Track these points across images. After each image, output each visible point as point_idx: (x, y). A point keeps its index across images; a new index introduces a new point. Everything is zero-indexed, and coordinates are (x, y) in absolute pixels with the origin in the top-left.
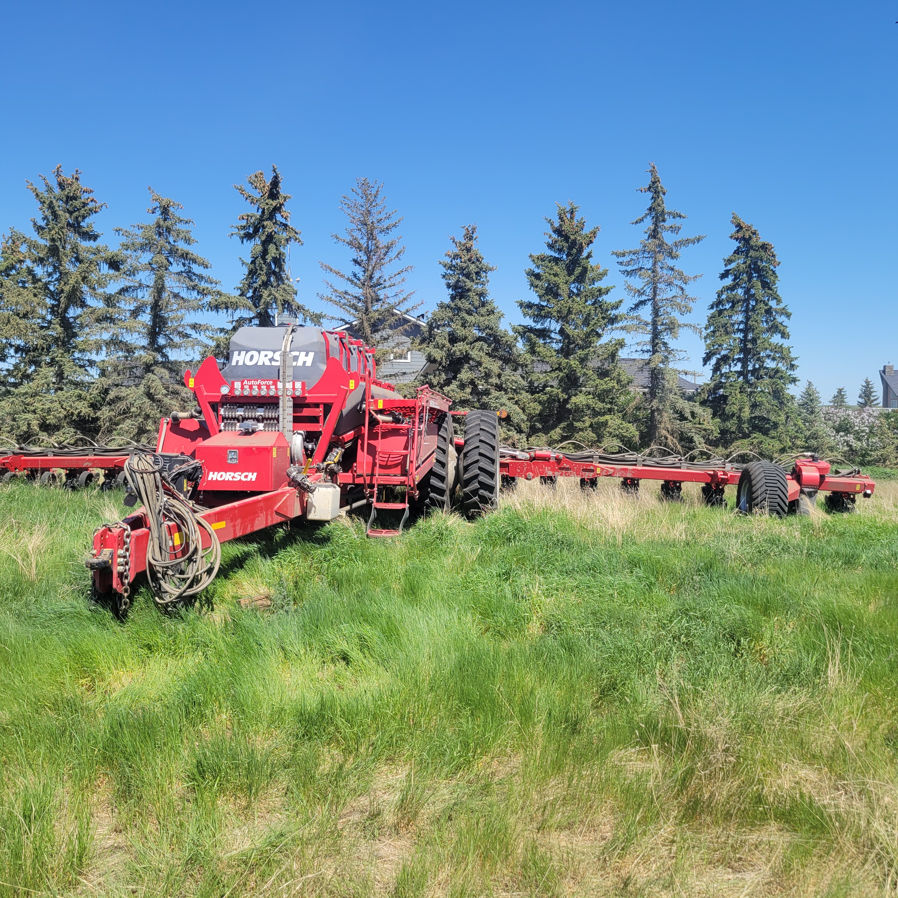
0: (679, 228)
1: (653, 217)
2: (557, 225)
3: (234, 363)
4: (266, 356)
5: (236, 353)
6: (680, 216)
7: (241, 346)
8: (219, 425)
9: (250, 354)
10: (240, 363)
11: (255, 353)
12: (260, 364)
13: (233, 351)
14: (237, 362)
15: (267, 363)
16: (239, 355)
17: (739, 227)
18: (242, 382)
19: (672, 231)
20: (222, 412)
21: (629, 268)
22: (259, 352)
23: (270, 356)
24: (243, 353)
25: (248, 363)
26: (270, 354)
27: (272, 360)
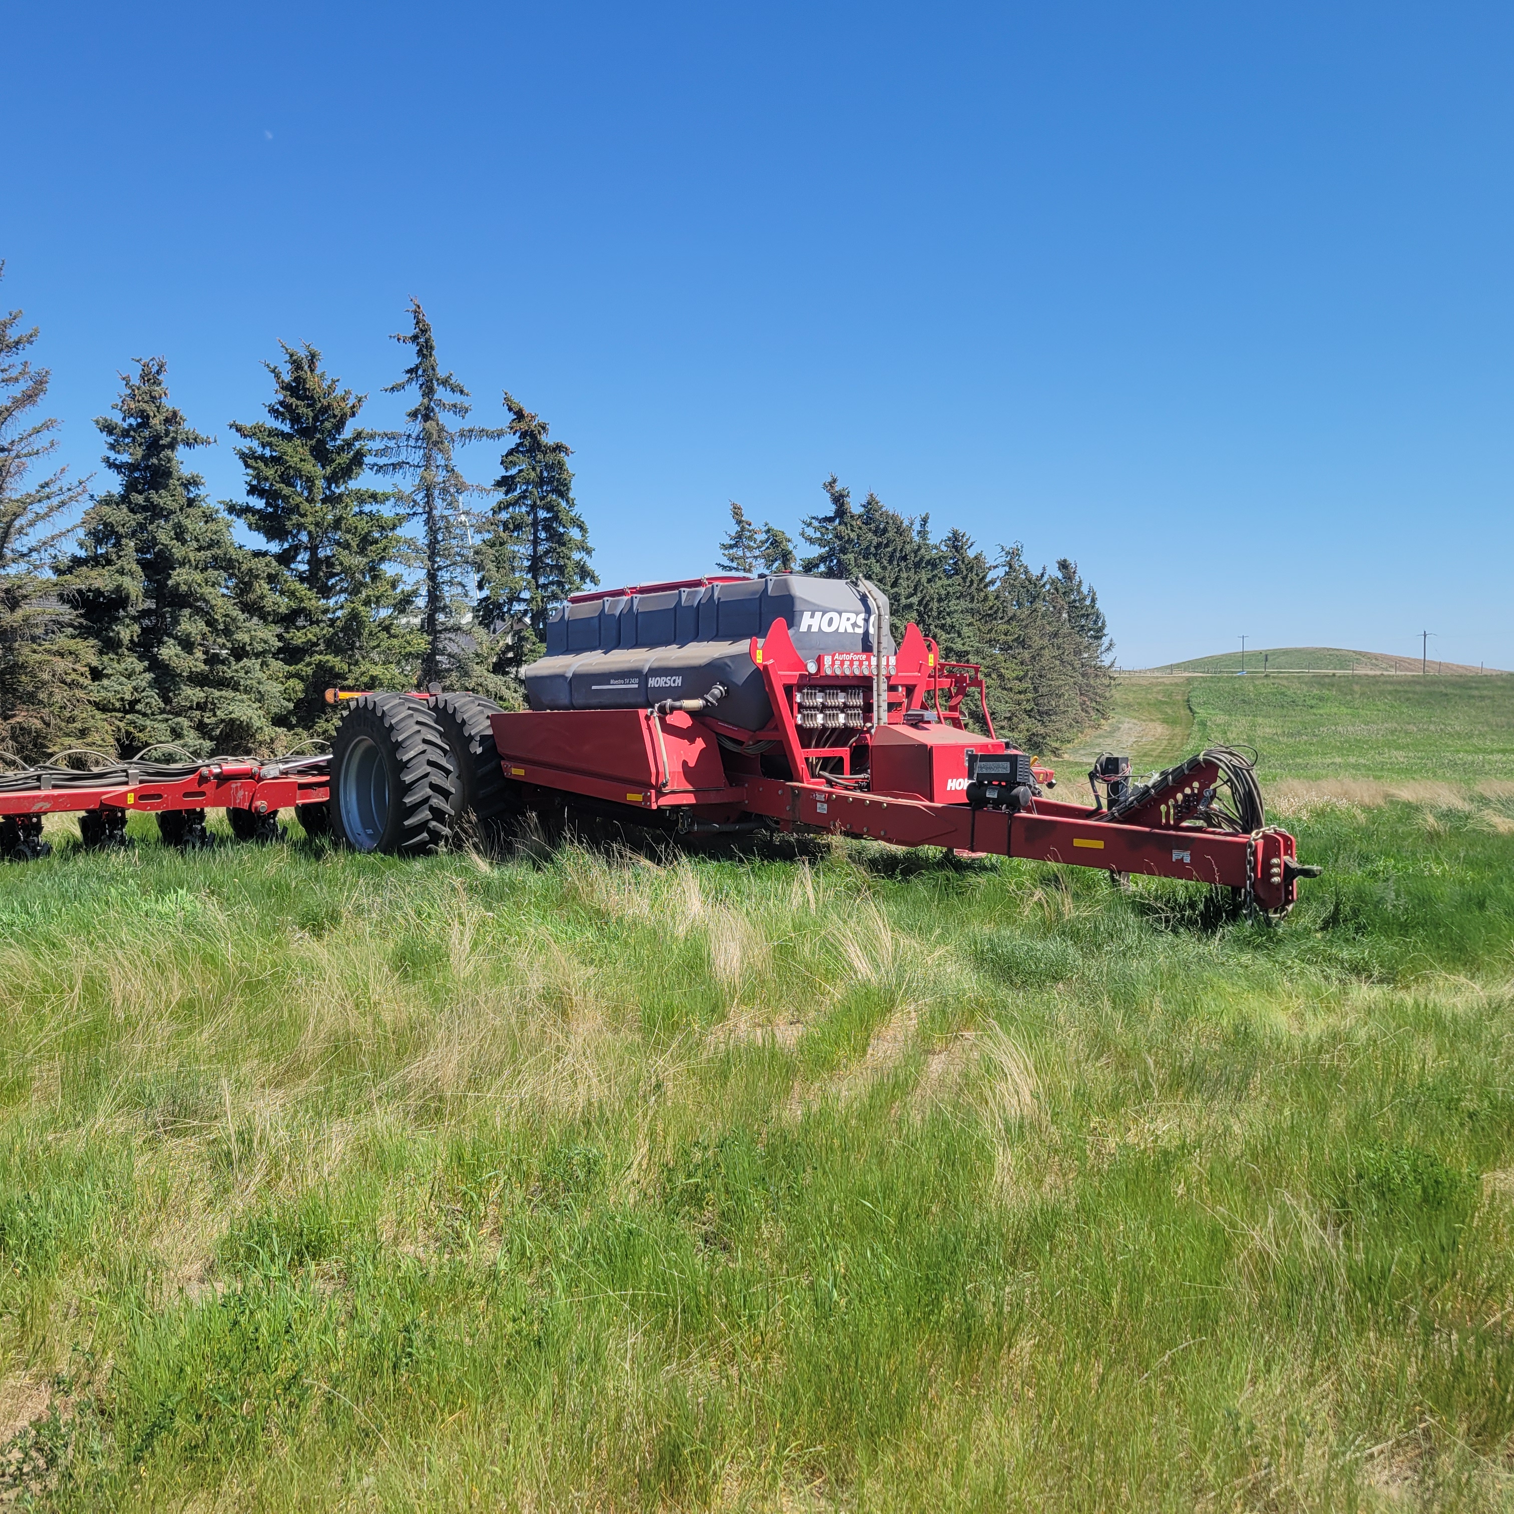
0: (467, 411)
1: (421, 385)
2: (287, 378)
3: (803, 628)
4: (848, 619)
5: (807, 615)
6: (462, 392)
7: (814, 604)
8: (794, 718)
9: (827, 616)
10: (815, 629)
11: (835, 615)
12: (841, 630)
13: (802, 612)
14: (810, 627)
15: (850, 630)
16: (812, 616)
17: (520, 415)
18: (833, 656)
19: (455, 413)
20: (798, 698)
21: (382, 461)
22: (840, 614)
23: (852, 621)
24: (818, 614)
25: (826, 629)
26: (853, 616)
27: (855, 625)
